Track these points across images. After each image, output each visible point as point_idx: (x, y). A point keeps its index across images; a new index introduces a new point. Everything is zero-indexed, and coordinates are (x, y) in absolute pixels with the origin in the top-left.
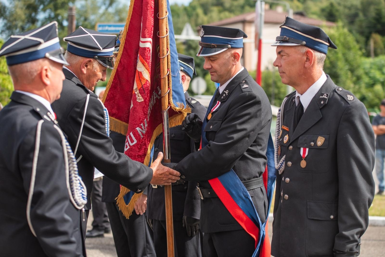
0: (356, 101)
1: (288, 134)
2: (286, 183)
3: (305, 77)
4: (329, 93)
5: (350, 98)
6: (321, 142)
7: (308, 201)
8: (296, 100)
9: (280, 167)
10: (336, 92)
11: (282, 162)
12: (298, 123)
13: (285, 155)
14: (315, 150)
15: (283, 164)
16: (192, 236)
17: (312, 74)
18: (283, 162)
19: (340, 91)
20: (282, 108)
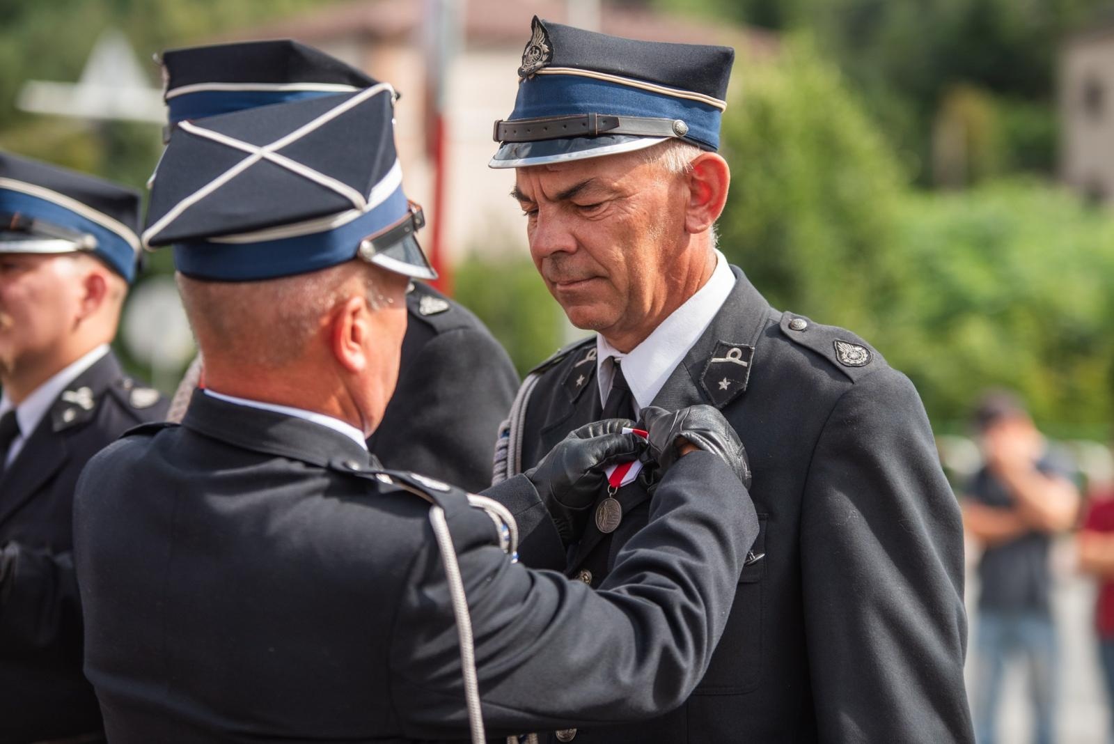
0: (879, 369)
5: (853, 356)
10: (785, 336)
19: (800, 332)
20: (518, 420)
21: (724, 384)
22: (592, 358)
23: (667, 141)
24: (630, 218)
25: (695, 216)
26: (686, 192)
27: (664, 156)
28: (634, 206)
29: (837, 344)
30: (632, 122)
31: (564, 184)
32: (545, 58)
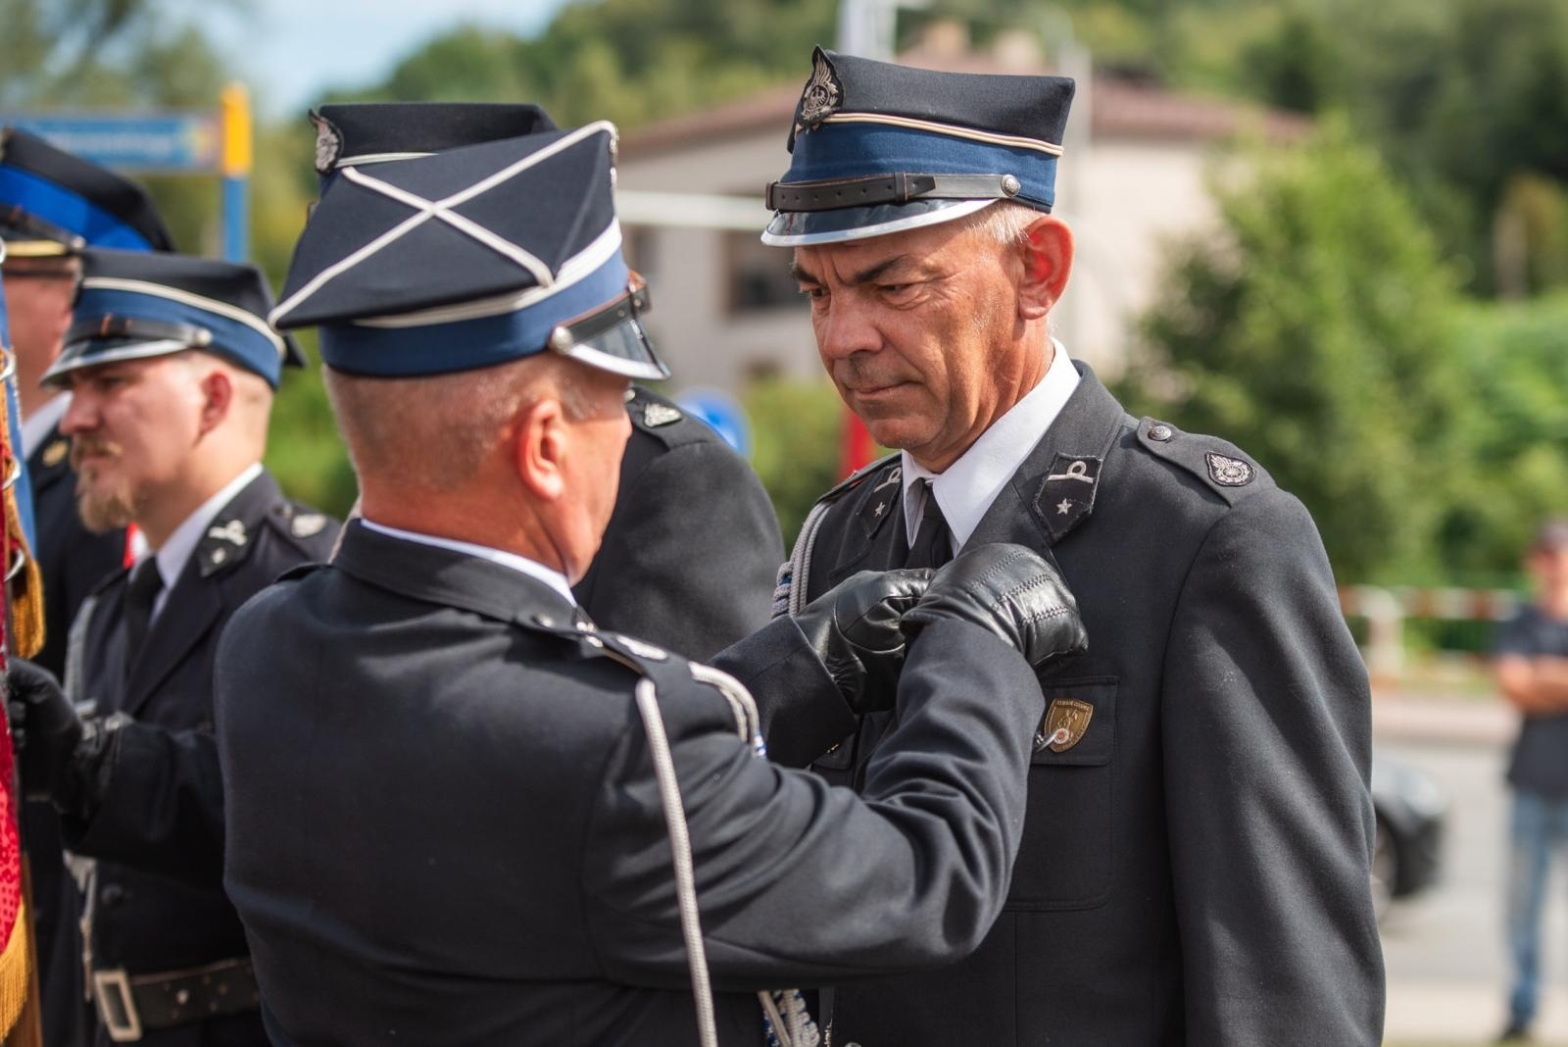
4: (1099, 455)
5: (1231, 472)
8: (906, 502)
10: (1144, 448)
19: (1162, 444)
20: (803, 564)
21: (1064, 507)
22: (896, 480)
23: (994, 203)
24: (951, 305)
25: (1030, 297)
26: (1019, 268)
27: (990, 222)
28: (955, 288)
29: (1211, 458)
30: (951, 181)
31: (865, 263)
32: (833, 101)
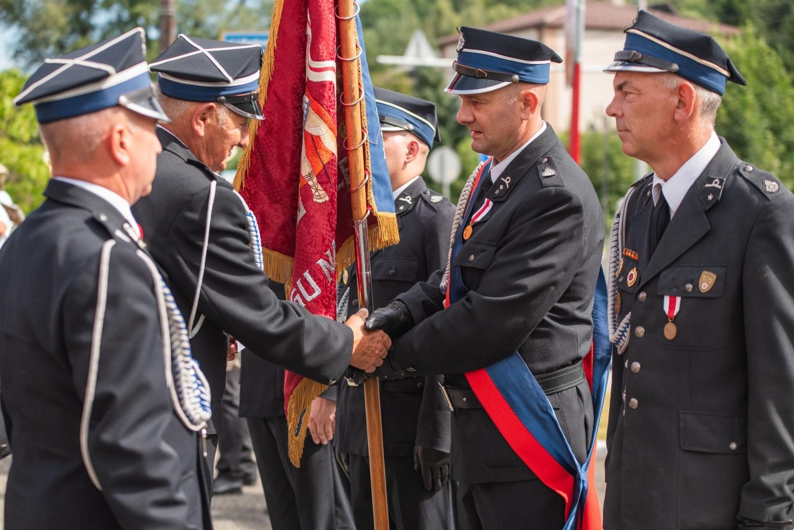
0: (783, 194)
1: (635, 266)
2: (634, 374)
3: (674, 142)
4: (725, 177)
5: (771, 187)
6: (707, 283)
7: (681, 411)
8: (654, 191)
9: (619, 339)
10: (741, 175)
11: (623, 327)
12: (657, 244)
13: (630, 313)
14: (694, 300)
15: (626, 331)
16: (434, 490)
17: (689, 137)
18: (625, 328)
19: (748, 173)
20: (624, 210)
29: (764, 180)
